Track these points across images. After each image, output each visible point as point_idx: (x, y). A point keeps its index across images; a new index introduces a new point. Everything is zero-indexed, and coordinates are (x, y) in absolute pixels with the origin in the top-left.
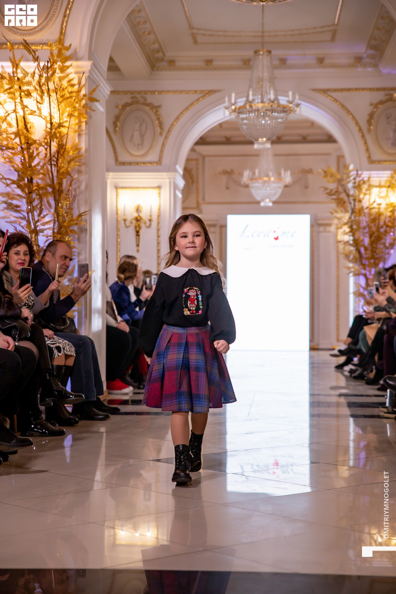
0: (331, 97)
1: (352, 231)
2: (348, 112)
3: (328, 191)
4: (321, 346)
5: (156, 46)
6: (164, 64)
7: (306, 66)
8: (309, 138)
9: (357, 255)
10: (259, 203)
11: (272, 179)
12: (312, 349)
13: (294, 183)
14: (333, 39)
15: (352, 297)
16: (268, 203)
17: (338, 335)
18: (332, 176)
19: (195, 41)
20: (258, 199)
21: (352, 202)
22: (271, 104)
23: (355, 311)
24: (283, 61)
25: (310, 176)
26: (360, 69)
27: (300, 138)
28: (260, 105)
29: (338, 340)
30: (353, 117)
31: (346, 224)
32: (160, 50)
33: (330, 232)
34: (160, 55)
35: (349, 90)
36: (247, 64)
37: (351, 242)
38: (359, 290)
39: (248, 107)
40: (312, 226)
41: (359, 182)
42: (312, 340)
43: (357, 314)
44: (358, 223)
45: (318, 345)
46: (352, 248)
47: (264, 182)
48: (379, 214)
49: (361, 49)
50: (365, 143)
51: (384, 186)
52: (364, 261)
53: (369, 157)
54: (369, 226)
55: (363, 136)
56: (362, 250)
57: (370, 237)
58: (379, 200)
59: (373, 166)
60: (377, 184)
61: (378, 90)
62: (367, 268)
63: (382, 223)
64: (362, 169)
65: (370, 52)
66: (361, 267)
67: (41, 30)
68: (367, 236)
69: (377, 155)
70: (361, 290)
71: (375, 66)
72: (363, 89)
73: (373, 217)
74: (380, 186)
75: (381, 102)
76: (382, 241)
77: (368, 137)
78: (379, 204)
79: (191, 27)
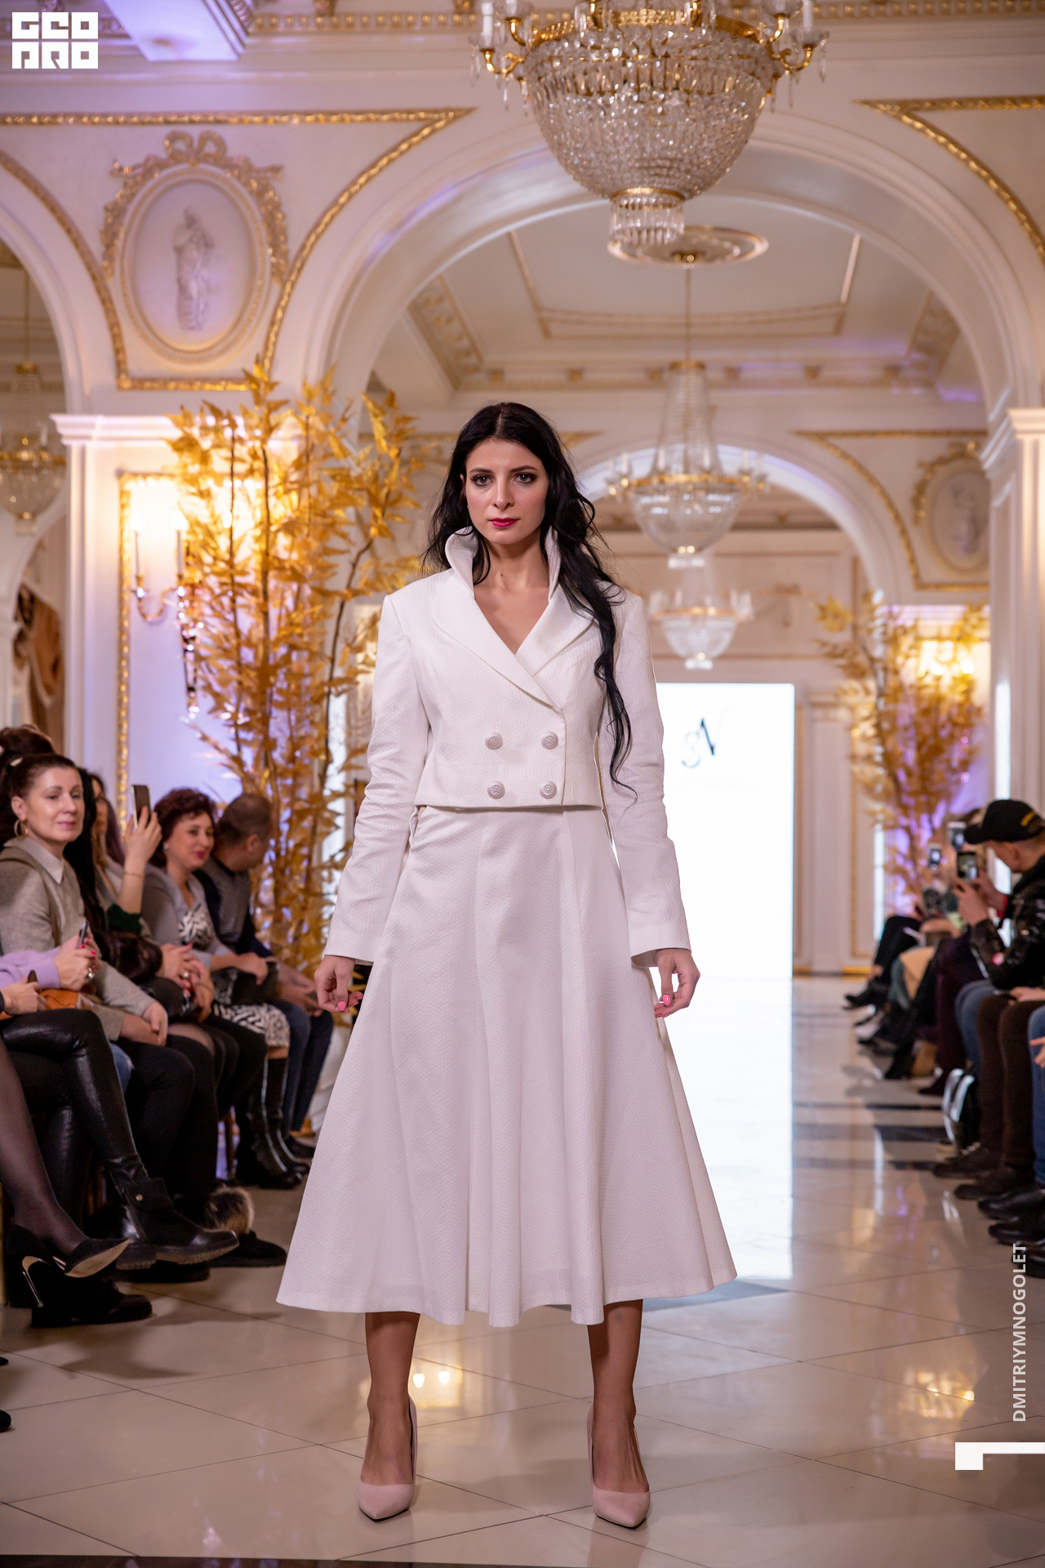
0: (836, 448)
1: (881, 735)
2: (872, 479)
3: (827, 649)
4: (818, 967)
5: (465, 343)
6: (480, 377)
7: (784, 384)
8: (792, 519)
9: (891, 786)
10: (681, 659)
11: (712, 611)
12: (800, 973)
13: (759, 614)
14: (838, 329)
15: (879, 876)
16: (702, 661)
17: (854, 942)
18: (839, 616)
19: (547, 334)
20: (681, 651)
21: (881, 674)
22: (705, 476)
23: (886, 904)
24: (733, 374)
25: (794, 602)
26: (895, 391)
27: (771, 519)
28: (682, 478)
29: (854, 954)
30: (884, 493)
31: (867, 719)
32: (473, 349)
33: (836, 720)
34: (473, 359)
35: (873, 434)
36: (657, 377)
37: (878, 758)
38: (894, 860)
39: (655, 481)
40: (798, 708)
41: (895, 630)
42: (797, 952)
43: (890, 912)
44: (892, 717)
45: (810, 963)
46: (880, 771)
47: (695, 618)
48: (938, 699)
49: (898, 349)
50: (909, 546)
51: (948, 638)
52: (906, 799)
53: (917, 576)
54: (916, 725)
55: (903, 532)
56: (902, 776)
57: (919, 747)
58: (937, 670)
59: (925, 594)
60: (933, 633)
61: (935, 434)
62: (913, 813)
63: (943, 717)
64: (900, 602)
65: (917, 356)
66: (899, 811)
67: (223, 352)
68: (912, 744)
69: (933, 571)
70: (900, 861)
71: (928, 384)
72: (903, 433)
73: (924, 704)
74: (939, 638)
75: (942, 461)
76: (945, 756)
77: (914, 534)
78: (938, 678)
79: (537, 307)
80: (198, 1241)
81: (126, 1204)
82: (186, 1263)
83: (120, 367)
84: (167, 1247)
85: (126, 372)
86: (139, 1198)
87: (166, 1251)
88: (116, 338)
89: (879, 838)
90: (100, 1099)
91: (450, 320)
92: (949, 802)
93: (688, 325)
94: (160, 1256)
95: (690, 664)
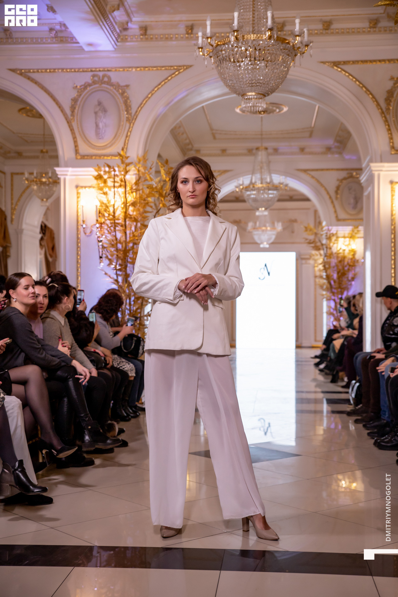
0: (310, 175)
1: (325, 269)
2: (322, 185)
3: (308, 241)
4: (304, 345)
5: (188, 141)
7: (292, 154)
8: (295, 198)
9: (329, 286)
10: (259, 244)
11: (269, 228)
12: (298, 347)
13: (284, 229)
14: (311, 136)
15: (325, 315)
17: (315, 336)
18: (311, 230)
19: (215, 138)
20: (259, 242)
21: (325, 249)
22: (268, 185)
23: (327, 325)
24: (276, 150)
25: (295, 225)
26: (329, 156)
27: (287, 198)
28: (260, 185)
29: (316, 341)
30: (326, 189)
31: (321, 264)
32: (190, 143)
33: (309, 264)
34: (190, 146)
35: (322, 170)
36: (251, 152)
37: (325, 277)
38: (330, 310)
39: (251, 186)
40: (297, 260)
41: (330, 234)
42: (297, 340)
44: (329, 263)
45: (301, 343)
46: (325, 281)
47: (263, 231)
48: (344, 257)
49: (330, 142)
50: (334, 207)
51: (347, 237)
52: (334, 290)
53: (337, 217)
54: (337, 266)
55: (332, 202)
56: (332, 283)
57: (338, 273)
58: (344, 247)
59: (340, 223)
60: (342, 235)
61: (342, 170)
62: (336, 295)
63: (346, 263)
64: (331, 225)
65: (336, 144)
66: (331, 294)
67: (110, 146)
68: (336, 272)
69: (342, 215)
70: (332, 310)
71: (340, 153)
72: (332, 169)
73: (340, 259)
74: (344, 237)
75: (345, 179)
76: (346, 276)
77: (336, 203)
78: (344, 250)
79: (212, 129)
80: (109, 441)
81: (85, 429)
82: (105, 448)
83: (77, 152)
84: (99, 443)
85: (79, 153)
86: (89, 427)
87: (98, 445)
88: (75, 142)
89: (325, 303)
90: (77, 395)
91: (183, 134)
92: (348, 291)
93: (262, 135)
94: (97, 446)
95: (262, 246)
